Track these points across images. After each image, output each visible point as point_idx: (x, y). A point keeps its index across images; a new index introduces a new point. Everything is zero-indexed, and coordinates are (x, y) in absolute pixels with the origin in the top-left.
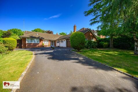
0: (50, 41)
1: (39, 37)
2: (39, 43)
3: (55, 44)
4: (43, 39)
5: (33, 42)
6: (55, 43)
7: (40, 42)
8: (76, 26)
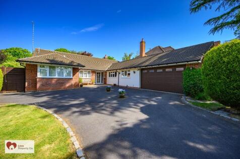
0: (93, 72)
1: (72, 62)
2: (71, 77)
3: (105, 79)
4: (80, 68)
5: (57, 76)
6: (104, 77)
7: (74, 75)
8: (145, 43)
